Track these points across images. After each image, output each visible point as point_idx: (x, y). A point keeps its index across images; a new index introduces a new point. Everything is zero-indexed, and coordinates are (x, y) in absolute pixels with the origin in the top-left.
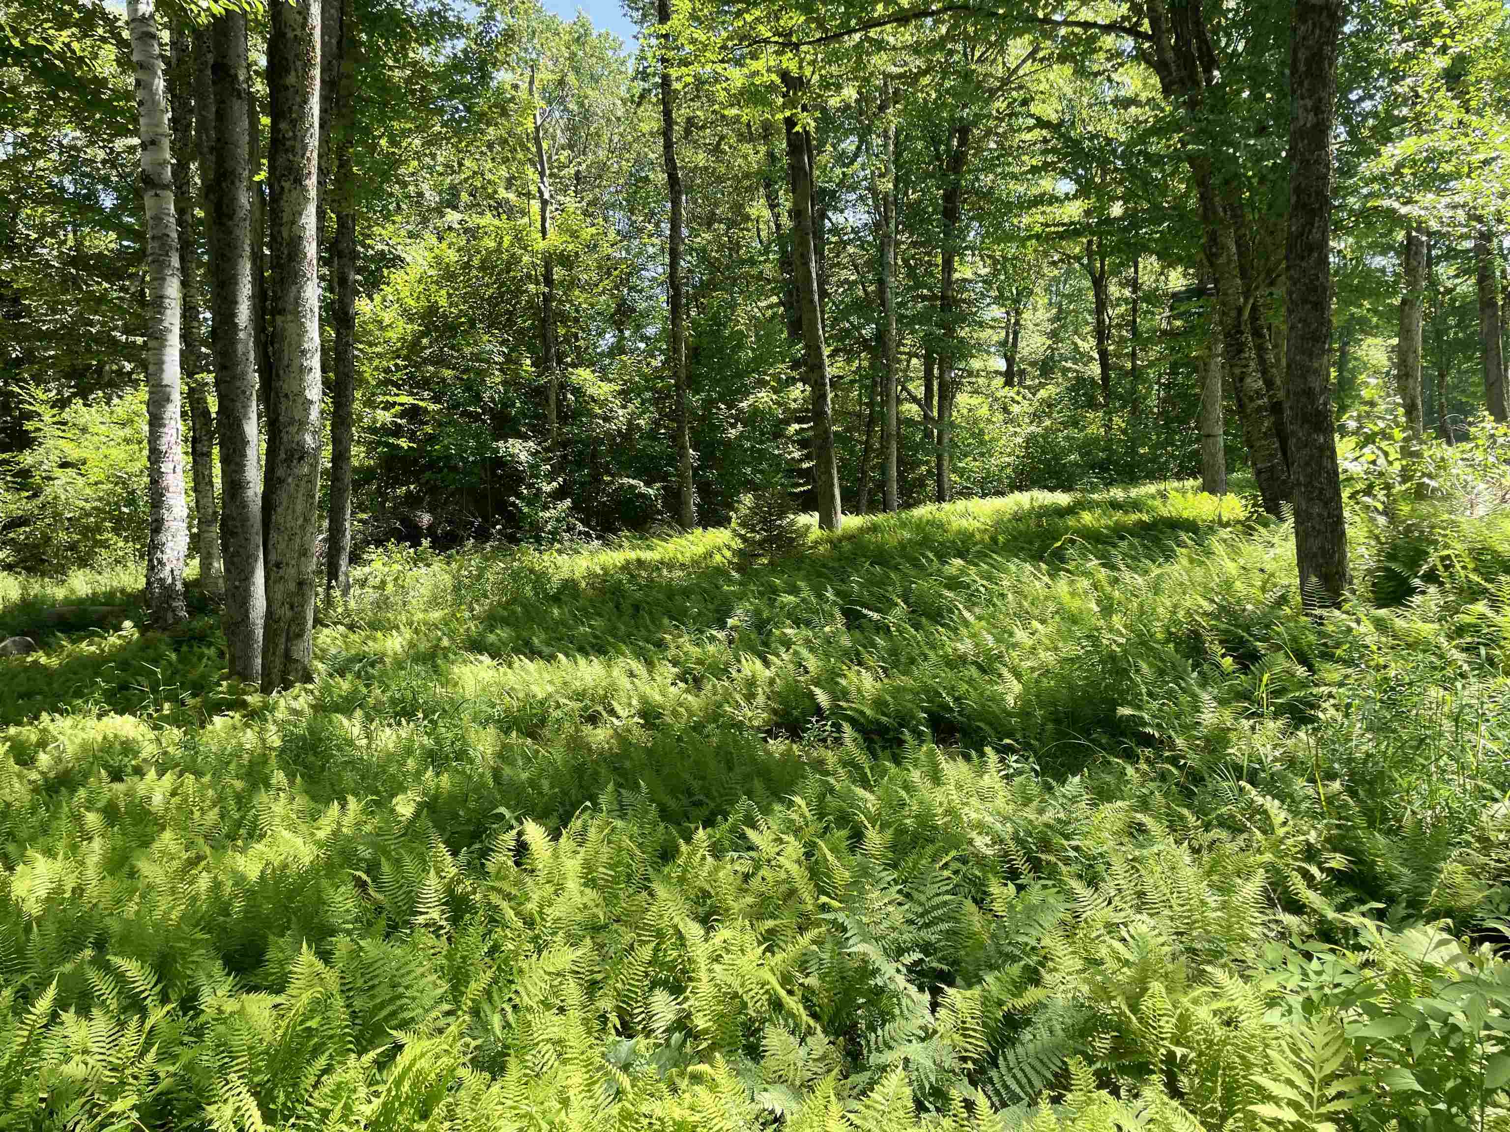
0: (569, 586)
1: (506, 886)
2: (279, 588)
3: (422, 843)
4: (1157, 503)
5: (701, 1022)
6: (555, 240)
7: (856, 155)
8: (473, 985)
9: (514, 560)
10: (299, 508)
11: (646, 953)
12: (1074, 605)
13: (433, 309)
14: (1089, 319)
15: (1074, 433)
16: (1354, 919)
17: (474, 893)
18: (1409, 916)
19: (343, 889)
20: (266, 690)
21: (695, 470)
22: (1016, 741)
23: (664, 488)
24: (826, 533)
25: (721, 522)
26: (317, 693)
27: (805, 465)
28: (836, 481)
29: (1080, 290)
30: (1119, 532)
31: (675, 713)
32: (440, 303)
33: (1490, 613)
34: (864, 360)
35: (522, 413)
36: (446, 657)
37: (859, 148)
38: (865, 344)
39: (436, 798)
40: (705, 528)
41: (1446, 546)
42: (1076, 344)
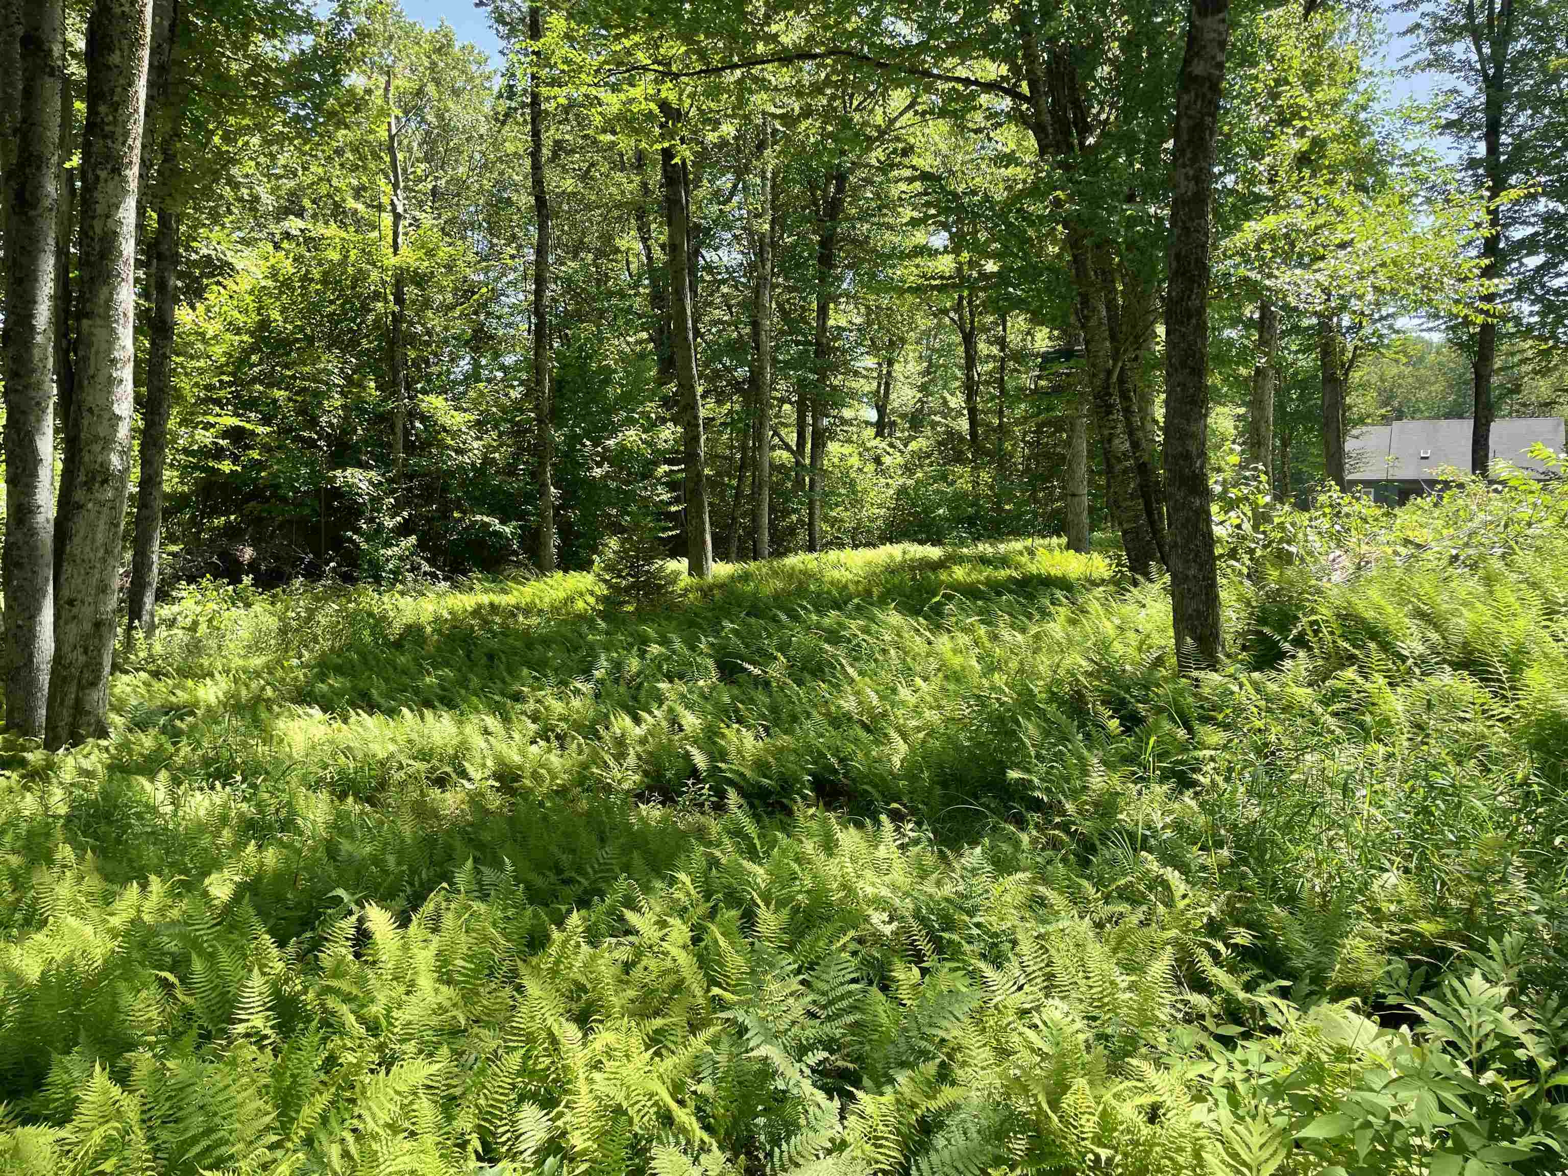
0: (413, 632)
1: (343, 985)
2: (72, 630)
3: (243, 935)
4: (1025, 559)
5: (578, 1141)
6: (408, 257)
7: (732, 194)
8: (306, 1110)
9: (350, 601)
10: (100, 537)
11: (514, 1061)
12: (956, 661)
13: (264, 324)
14: (959, 374)
15: (943, 487)
16: (1263, 998)
17: (306, 993)
18: (1312, 993)
19: (144, 994)
20: (51, 745)
21: (557, 509)
22: (905, 806)
23: (520, 527)
24: (695, 580)
25: (584, 566)
26: (113, 751)
27: (673, 509)
28: (707, 526)
29: (949, 345)
30: (997, 588)
31: (535, 776)
32: (272, 317)
33: (1360, 680)
34: (735, 404)
35: (365, 441)
36: (269, 709)
37: (735, 186)
38: (737, 386)
39: (258, 878)
40: (566, 571)
41: (1313, 611)
42: (944, 398)
